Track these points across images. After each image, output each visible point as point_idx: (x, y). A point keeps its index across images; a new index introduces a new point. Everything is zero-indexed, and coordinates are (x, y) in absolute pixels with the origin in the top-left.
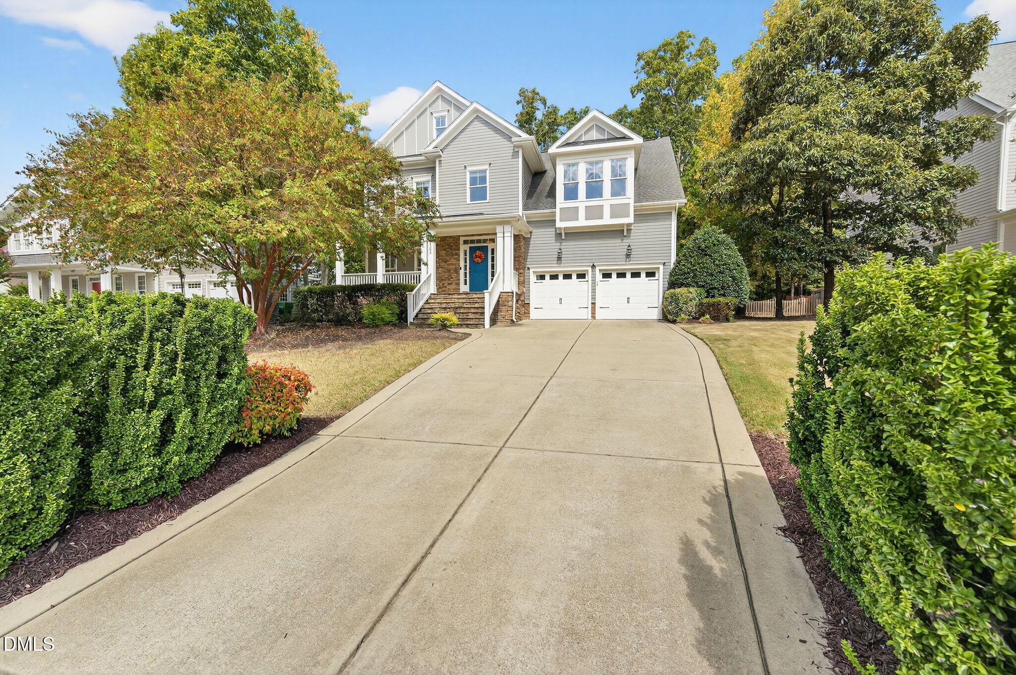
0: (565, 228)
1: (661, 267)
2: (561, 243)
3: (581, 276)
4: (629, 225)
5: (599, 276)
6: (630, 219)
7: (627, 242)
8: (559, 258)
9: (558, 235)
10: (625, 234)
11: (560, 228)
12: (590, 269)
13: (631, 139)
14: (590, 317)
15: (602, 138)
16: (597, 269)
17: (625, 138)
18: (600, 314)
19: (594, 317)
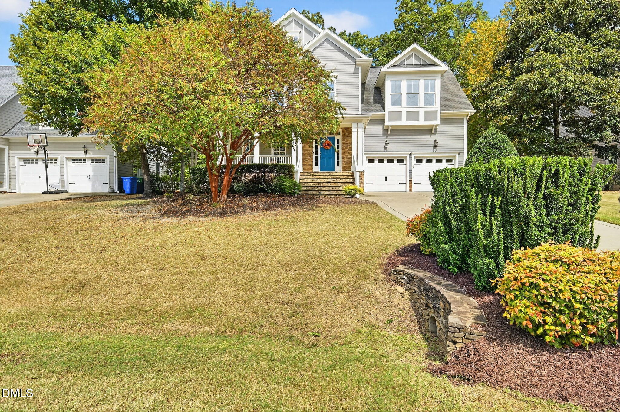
0: (392, 126)
1: (457, 155)
2: (387, 137)
3: (401, 161)
4: (437, 126)
5: (414, 161)
6: (438, 122)
7: (434, 137)
8: (386, 148)
9: (386, 132)
10: (433, 132)
11: (388, 126)
12: (408, 156)
13: (440, 66)
14: (408, 190)
15: (419, 63)
16: (413, 156)
17: (434, 65)
18: (415, 188)
19: (411, 190)
